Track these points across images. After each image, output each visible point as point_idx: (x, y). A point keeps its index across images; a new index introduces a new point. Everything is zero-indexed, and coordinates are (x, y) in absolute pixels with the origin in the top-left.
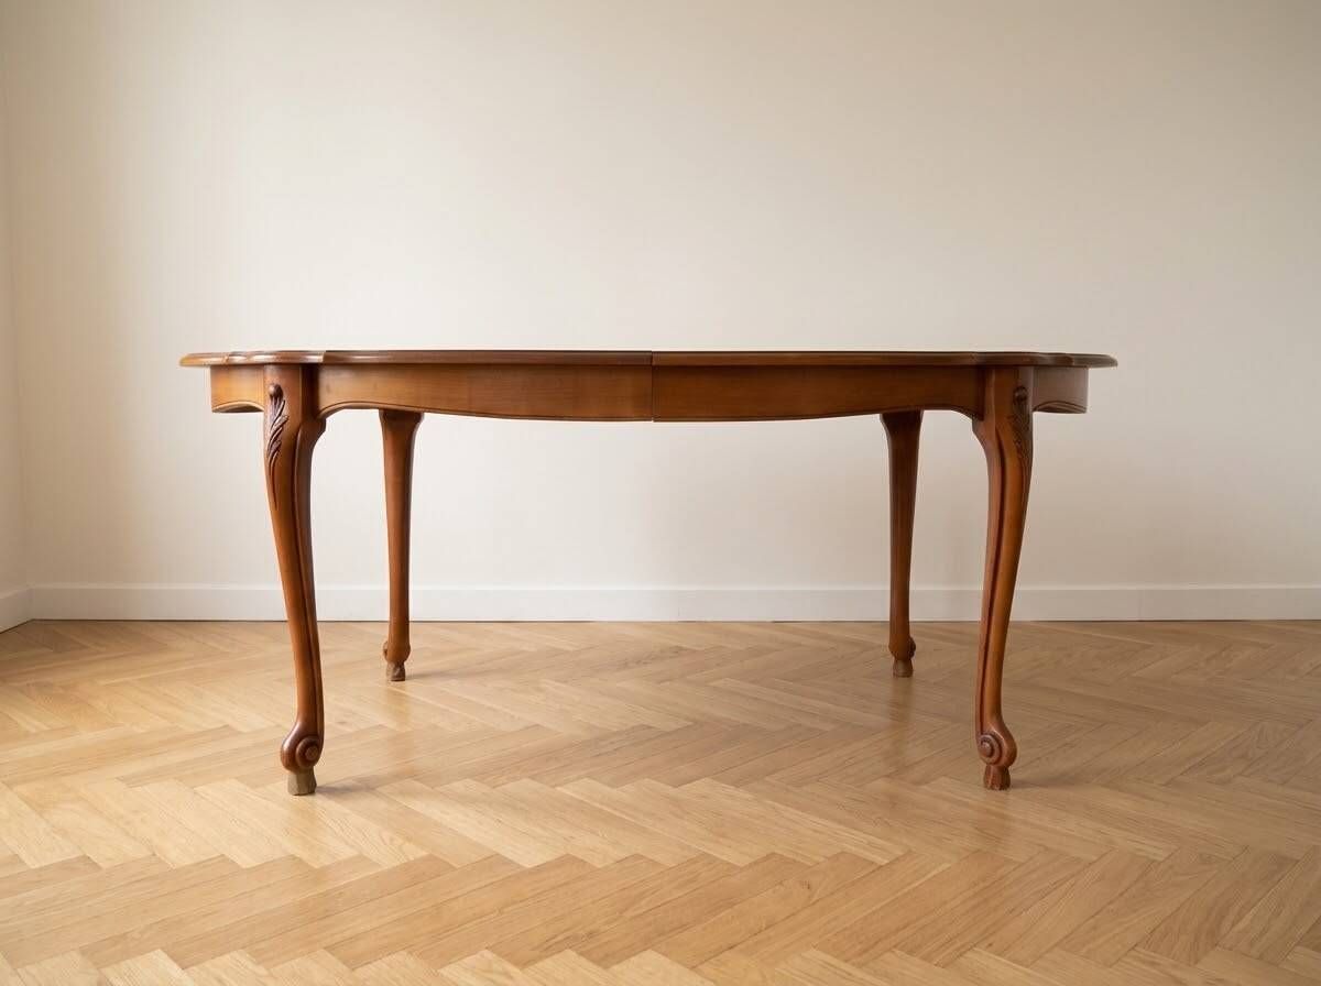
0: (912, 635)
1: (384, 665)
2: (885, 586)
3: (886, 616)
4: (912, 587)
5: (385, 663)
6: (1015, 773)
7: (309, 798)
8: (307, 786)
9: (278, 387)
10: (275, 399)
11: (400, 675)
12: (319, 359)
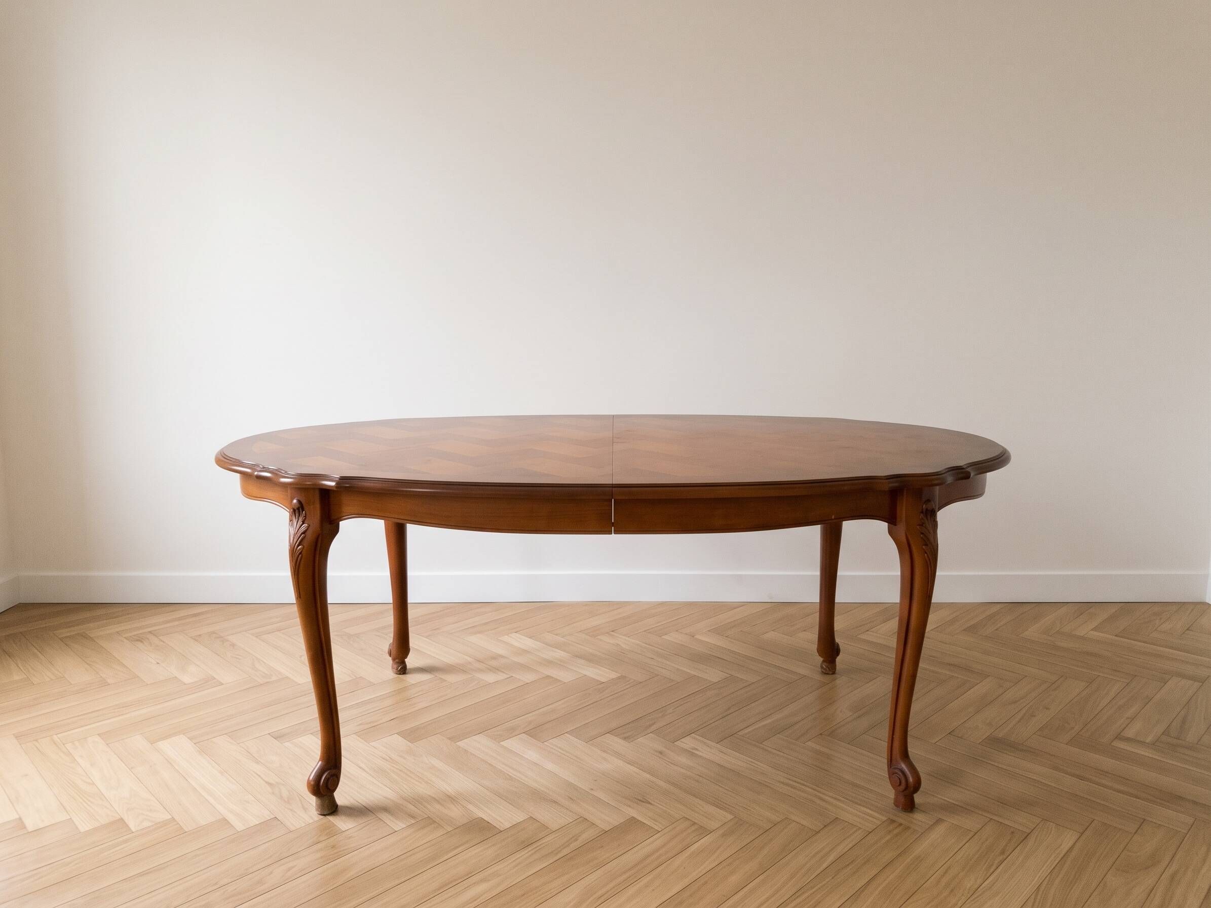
0: (837, 640)
1: (389, 663)
2: (815, 572)
3: (817, 599)
4: (840, 573)
5: (389, 660)
6: (918, 798)
7: (331, 818)
8: (330, 808)
9: (299, 502)
10: (298, 511)
11: (402, 670)
12: (333, 484)
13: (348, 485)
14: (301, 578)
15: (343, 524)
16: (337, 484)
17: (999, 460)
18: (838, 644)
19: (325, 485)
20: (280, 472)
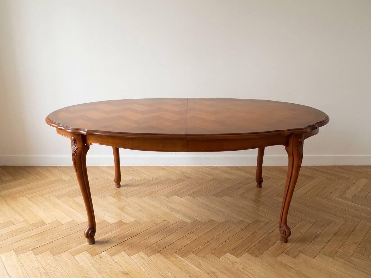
8: (93, 242)
9: (74, 138)
10: (74, 141)
12: (85, 133)
13: (91, 133)
15: (91, 146)
16: (87, 132)
18: (263, 178)
19: (82, 133)
20: (67, 127)
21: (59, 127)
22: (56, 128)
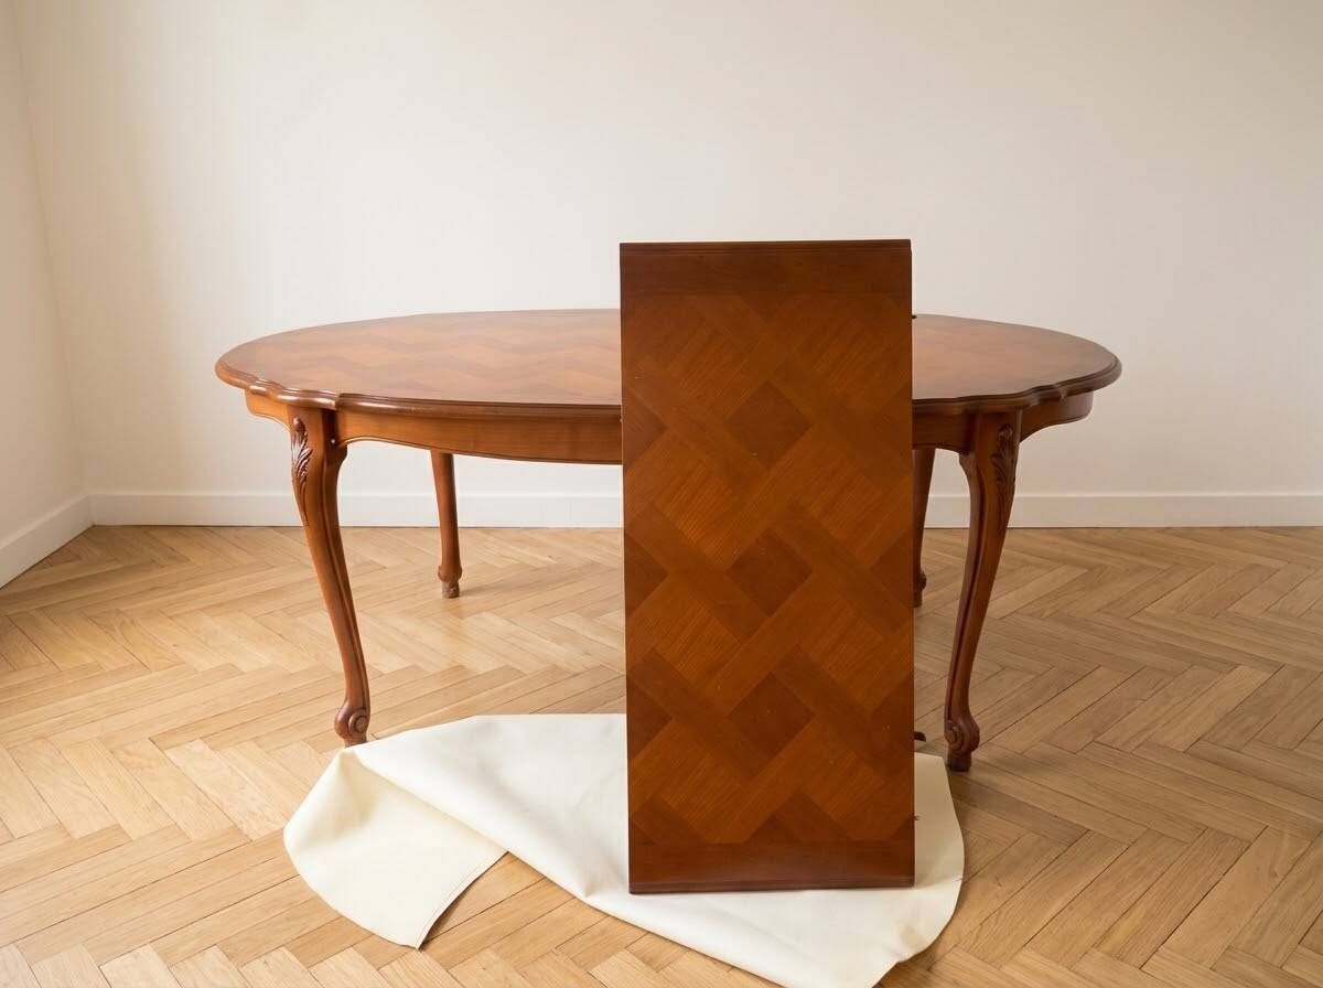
9: (299, 421)
11: (454, 592)
12: (333, 403)
14: (308, 508)
15: (350, 448)
16: (337, 401)
17: (1107, 374)
19: (324, 404)
20: (277, 387)
21: (254, 387)
22: (243, 391)
